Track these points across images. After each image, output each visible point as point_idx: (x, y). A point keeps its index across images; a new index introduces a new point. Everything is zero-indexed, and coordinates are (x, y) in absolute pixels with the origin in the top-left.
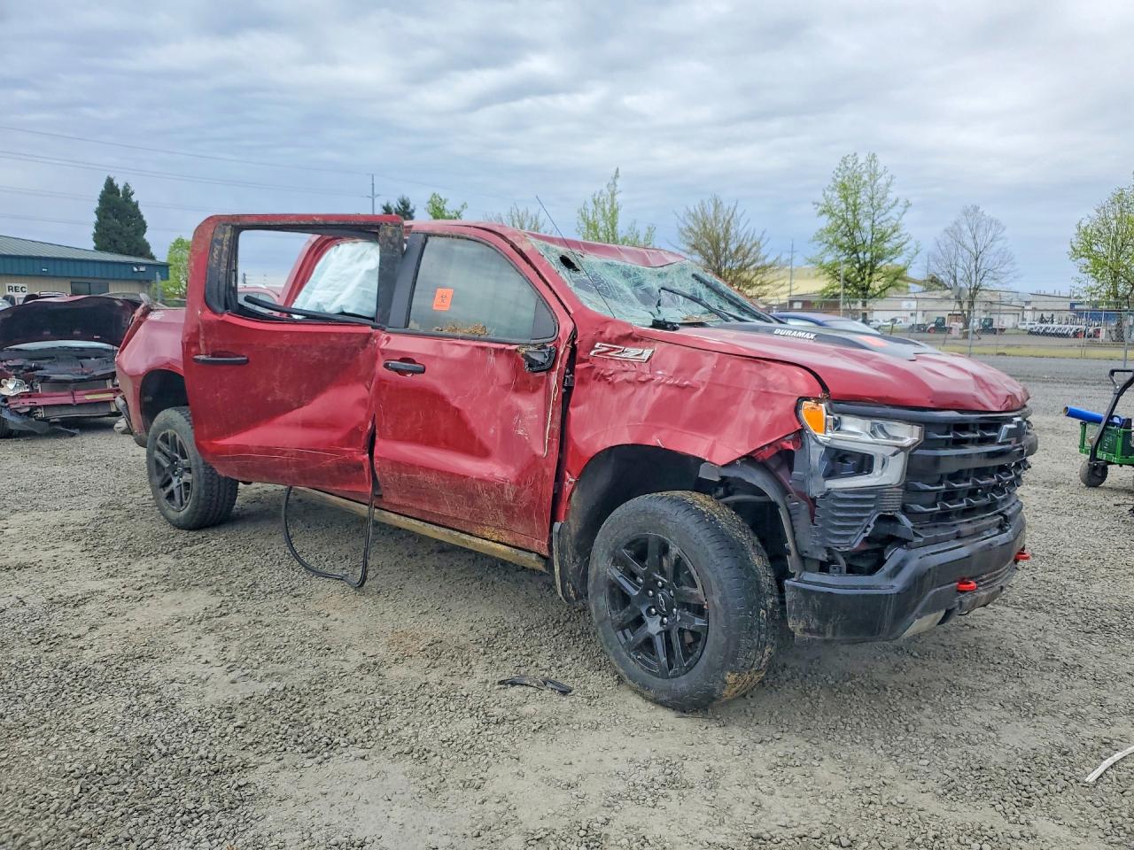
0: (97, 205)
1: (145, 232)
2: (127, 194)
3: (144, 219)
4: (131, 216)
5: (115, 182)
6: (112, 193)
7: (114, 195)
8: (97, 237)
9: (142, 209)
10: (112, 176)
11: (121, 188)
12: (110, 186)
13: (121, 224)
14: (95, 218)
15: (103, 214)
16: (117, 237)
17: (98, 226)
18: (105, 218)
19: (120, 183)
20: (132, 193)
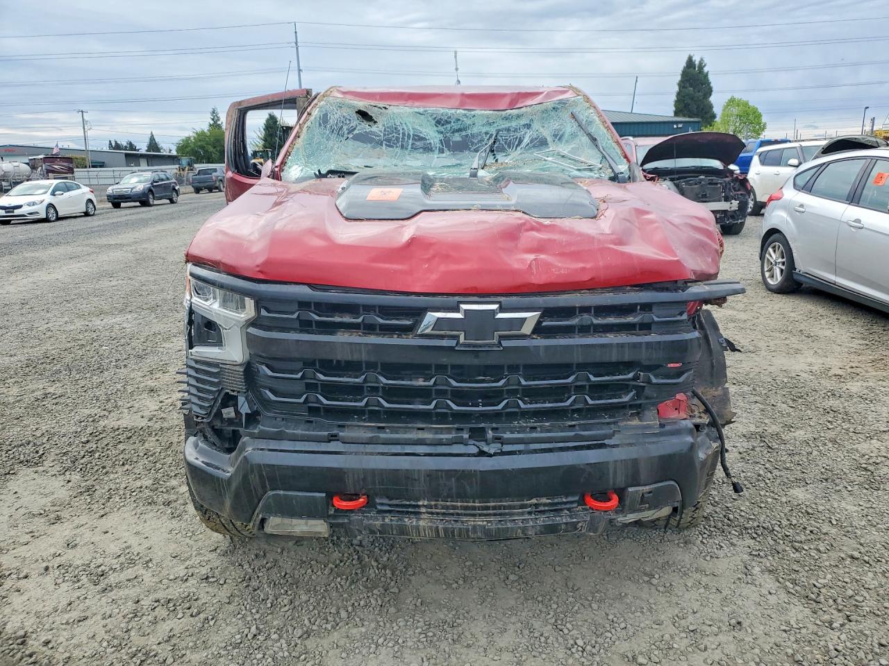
0: (679, 78)
1: (710, 95)
2: (701, 66)
3: (711, 85)
4: (702, 84)
5: (694, 59)
6: (691, 67)
7: (691, 69)
8: (677, 103)
9: (711, 78)
10: (692, 55)
11: (697, 63)
12: (690, 63)
13: (694, 91)
14: (677, 89)
15: (682, 85)
16: (689, 101)
17: (678, 94)
18: (684, 87)
19: (697, 60)
20: (705, 65)
